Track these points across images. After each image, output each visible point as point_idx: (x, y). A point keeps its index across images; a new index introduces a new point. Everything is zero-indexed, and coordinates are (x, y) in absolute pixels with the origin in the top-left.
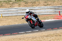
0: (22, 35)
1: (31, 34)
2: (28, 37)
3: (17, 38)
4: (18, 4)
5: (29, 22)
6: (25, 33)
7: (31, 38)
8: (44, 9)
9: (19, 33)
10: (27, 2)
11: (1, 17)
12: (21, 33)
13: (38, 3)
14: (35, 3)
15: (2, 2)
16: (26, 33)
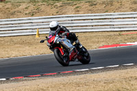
0: (82, 76)
1: (102, 73)
2: (95, 79)
3: (71, 81)
4: (75, 7)
5: (55, 50)
6: (90, 71)
7: (102, 83)
8: (132, 18)
9: (76, 72)
10: (95, 3)
11: (37, 36)
12: (81, 72)
13: (118, 5)
14: (112, 5)
15: (38, 2)
16: (92, 71)
